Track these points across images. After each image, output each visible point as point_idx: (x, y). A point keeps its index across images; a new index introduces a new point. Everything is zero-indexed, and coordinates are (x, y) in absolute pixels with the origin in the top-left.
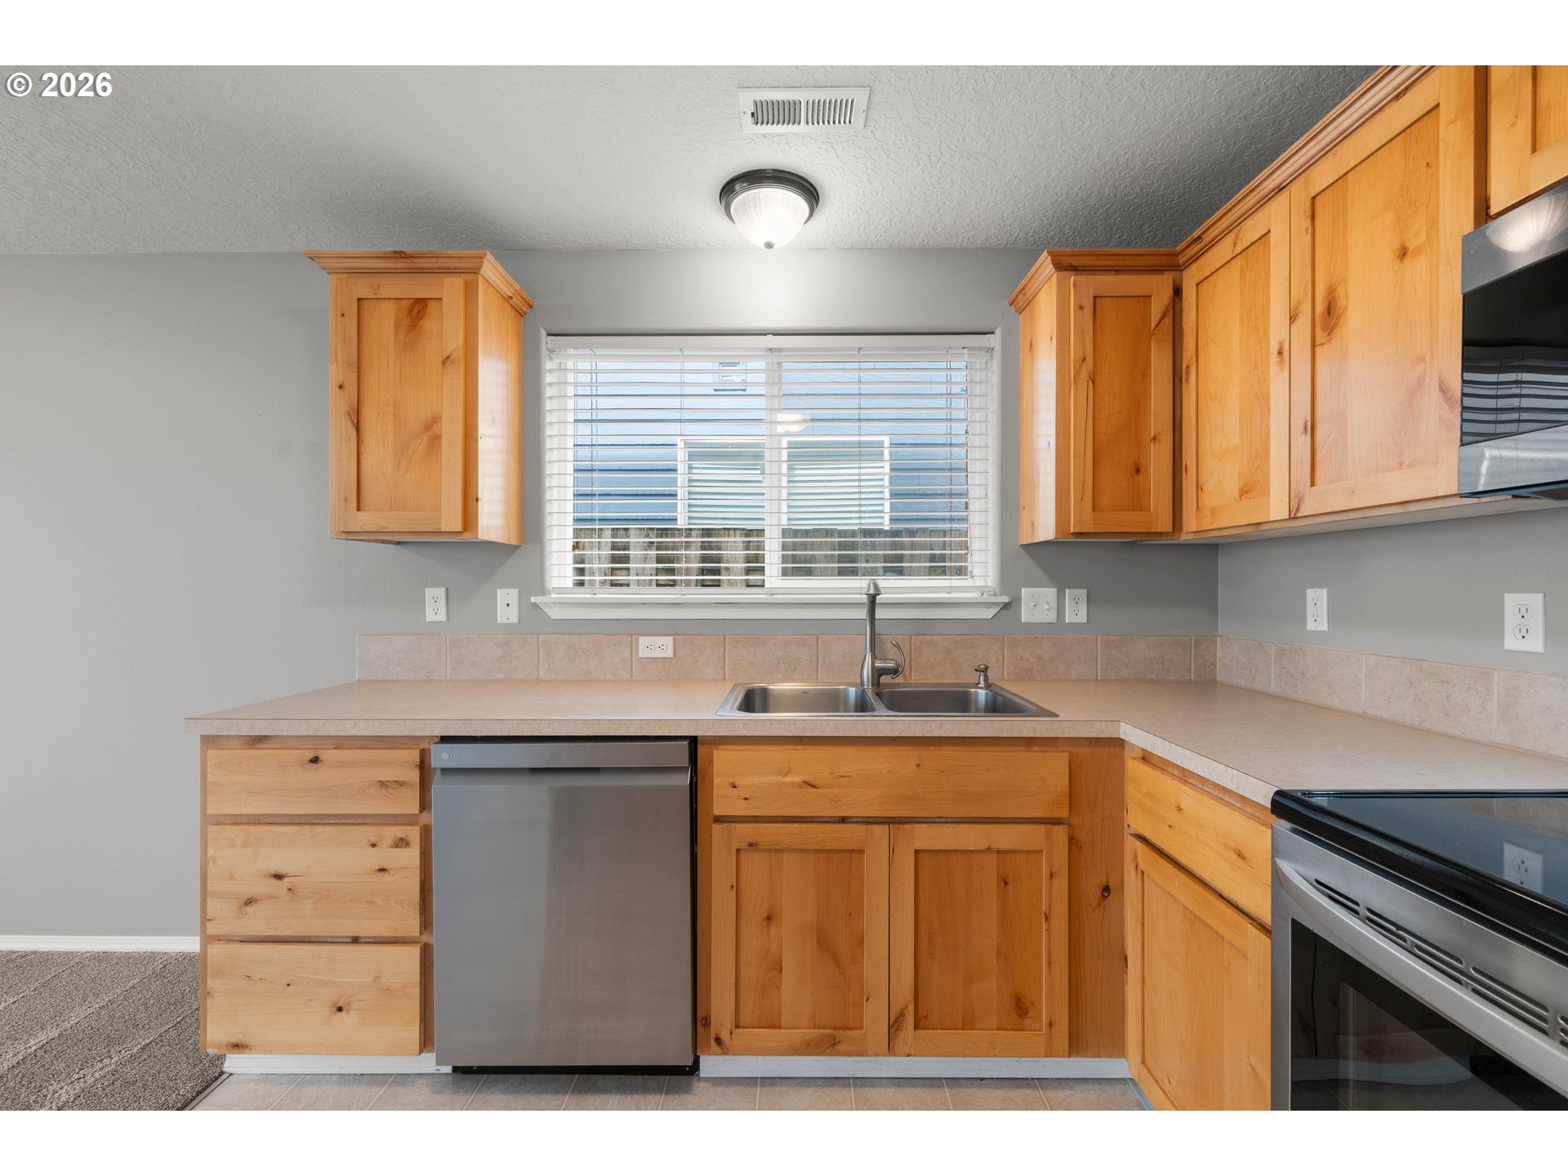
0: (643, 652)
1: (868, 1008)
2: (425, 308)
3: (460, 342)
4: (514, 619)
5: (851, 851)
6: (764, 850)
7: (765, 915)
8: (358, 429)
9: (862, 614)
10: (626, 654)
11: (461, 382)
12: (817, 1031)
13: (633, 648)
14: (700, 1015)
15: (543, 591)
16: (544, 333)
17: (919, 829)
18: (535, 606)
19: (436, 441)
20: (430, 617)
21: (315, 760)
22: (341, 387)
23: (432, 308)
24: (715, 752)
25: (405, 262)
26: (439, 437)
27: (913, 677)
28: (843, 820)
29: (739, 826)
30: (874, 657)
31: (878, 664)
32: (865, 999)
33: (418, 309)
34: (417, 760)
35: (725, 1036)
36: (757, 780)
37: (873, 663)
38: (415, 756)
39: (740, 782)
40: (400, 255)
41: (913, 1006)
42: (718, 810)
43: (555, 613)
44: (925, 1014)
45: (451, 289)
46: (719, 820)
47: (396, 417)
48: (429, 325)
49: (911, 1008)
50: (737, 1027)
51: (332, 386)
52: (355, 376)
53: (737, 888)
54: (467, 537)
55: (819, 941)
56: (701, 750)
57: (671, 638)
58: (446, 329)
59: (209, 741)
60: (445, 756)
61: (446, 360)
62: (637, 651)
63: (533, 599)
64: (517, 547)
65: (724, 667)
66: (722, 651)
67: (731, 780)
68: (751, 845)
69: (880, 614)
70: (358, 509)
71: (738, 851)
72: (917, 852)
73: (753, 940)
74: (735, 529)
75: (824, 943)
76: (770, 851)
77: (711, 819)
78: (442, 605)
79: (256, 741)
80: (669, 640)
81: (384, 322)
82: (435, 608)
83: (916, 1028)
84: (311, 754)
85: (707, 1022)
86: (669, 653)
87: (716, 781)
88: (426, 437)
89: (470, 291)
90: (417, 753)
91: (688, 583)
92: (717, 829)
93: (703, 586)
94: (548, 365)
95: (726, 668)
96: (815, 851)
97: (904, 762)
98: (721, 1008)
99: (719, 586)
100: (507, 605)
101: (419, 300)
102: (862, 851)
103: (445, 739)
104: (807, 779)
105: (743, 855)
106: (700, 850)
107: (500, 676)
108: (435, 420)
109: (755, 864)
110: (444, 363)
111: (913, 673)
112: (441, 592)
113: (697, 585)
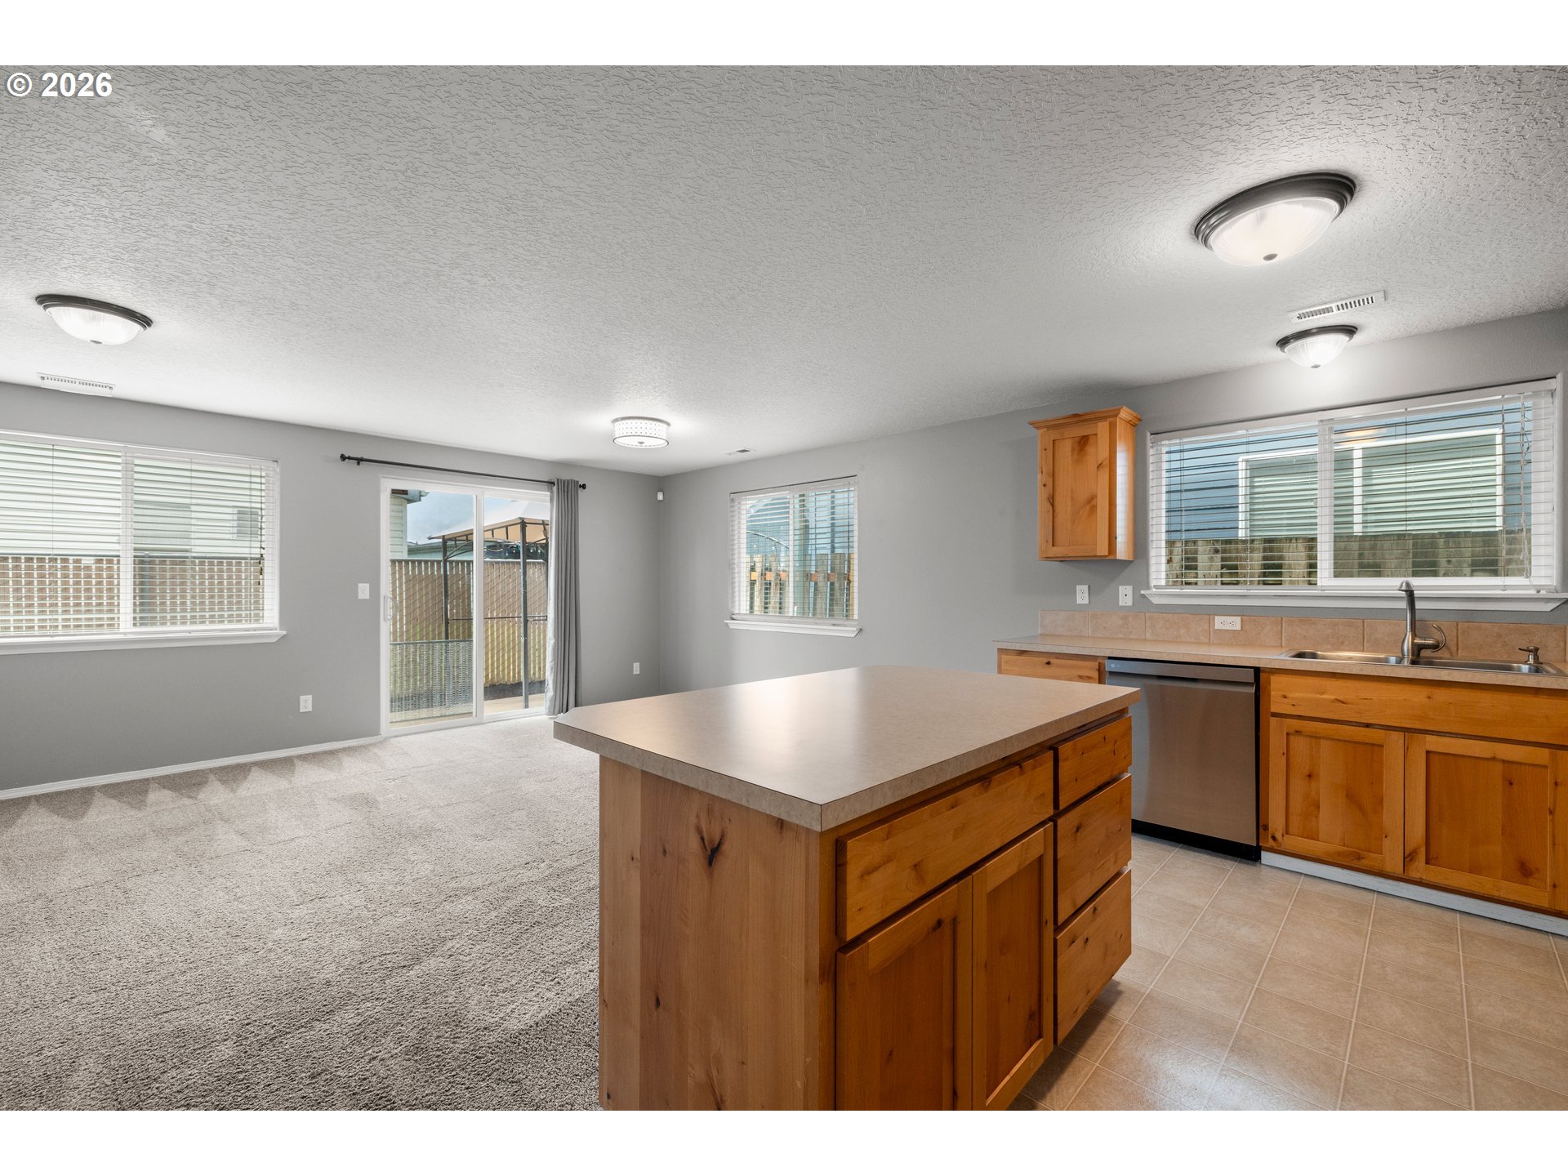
0: (1218, 626)
1: (1386, 843)
2: (1087, 440)
3: (1107, 454)
4: (1130, 603)
5: (1373, 745)
6: (1307, 736)
7: (1307, 773)
8: (1053, 505)
9: (1403, 605)
10: (1206, 627)
11: (1107, 476)
12: (1346, 848)
13: (1211, 623)
14: (1261, 823)
15: (1148, 588)
16: (1149, 434)
17: (1429, 738)
18: (1143, 596)
19: (1094, 509)
20: (1079, 601)
21: (1048, 663)
22: (1044, 485)
23: (1092, 440)
24: (1272, 677)
25: (1078, 419)
26: (1095, 506)
27: (1459, 654)
28: (1368, 725)
29: (1289, 720)
30: (1414, 635)
31: (1417, 641)
32: (1384, 836)
33: (1083, 442)
34: (1097, 667)
35: (1278, 836)
36: (1301, 695)
37: (1413, 639)
38: (1096, 665)
39: (1288, 695)
40: (1076, 415)
41: (1424, 848)
42: (1274, 709)
43: (1156, 601)
44: (1435, 856)
45: (1102, 428)
46: (1275, 715)
47: (1072, 498)
48: (1090, 450)
49: (1423, 850)
50: (1287, 833)
51: (1039, 484)
52: (1051, 479)
53: (1287, 754)
54: (1111, 557)
55: (1348, 796)
56: (1263, 676)
57: (1239, 618)
58: (1099, 450)
59: (1001, 651)
60: (1113, 666)
61: (1100, 466)
62: (1214, 625)
63: (1142, 592)
64: (1130, 562)
65: (1281, 638)
66: (1280, 628)
67: (1284, 694)
68: (1297, 732)
69: (1419, 605)
70: (1053, 546)
71: (1288, 734)
72: (1428, 752)
73: (1298, 786)
74: (1296, 539)
75: (1351, 797)
76: (1311, 737)
77: (1270, 714)
78: (1087, 595)
79: (1022, 653)
80: (1238, 619)
81: (1066, 448)
82: (1082, 596)
83: (1427, 862)
84: (1047, 661)
85: (1266, 828)
86: (1238, 627)
87: (1272, 693)
88: (1088, 507)
89: (1113, 427)
90: (1097, 664)
91: (1252, 583)
92: (1273, 720)
93: (1264, 584)
94: (1151, 452)
95: (1283, 639)
96: (1345, 741)
97: (1419, 695)
98: (1276, 821)
99: (1281, 584)
100: (1125, 595)
101: (1084, 437)
102: (1382, 746)
103: (1110, 658)
104: (1338, 698)
105: (1292, 737)
106: (1261, 734)
107: (1121, 636)
108: (1093, 498)
109: (1300, 745)
110: (1098, 468)
111: (1460, 651)
112: (1086, 588)
113: (1259, 584)
